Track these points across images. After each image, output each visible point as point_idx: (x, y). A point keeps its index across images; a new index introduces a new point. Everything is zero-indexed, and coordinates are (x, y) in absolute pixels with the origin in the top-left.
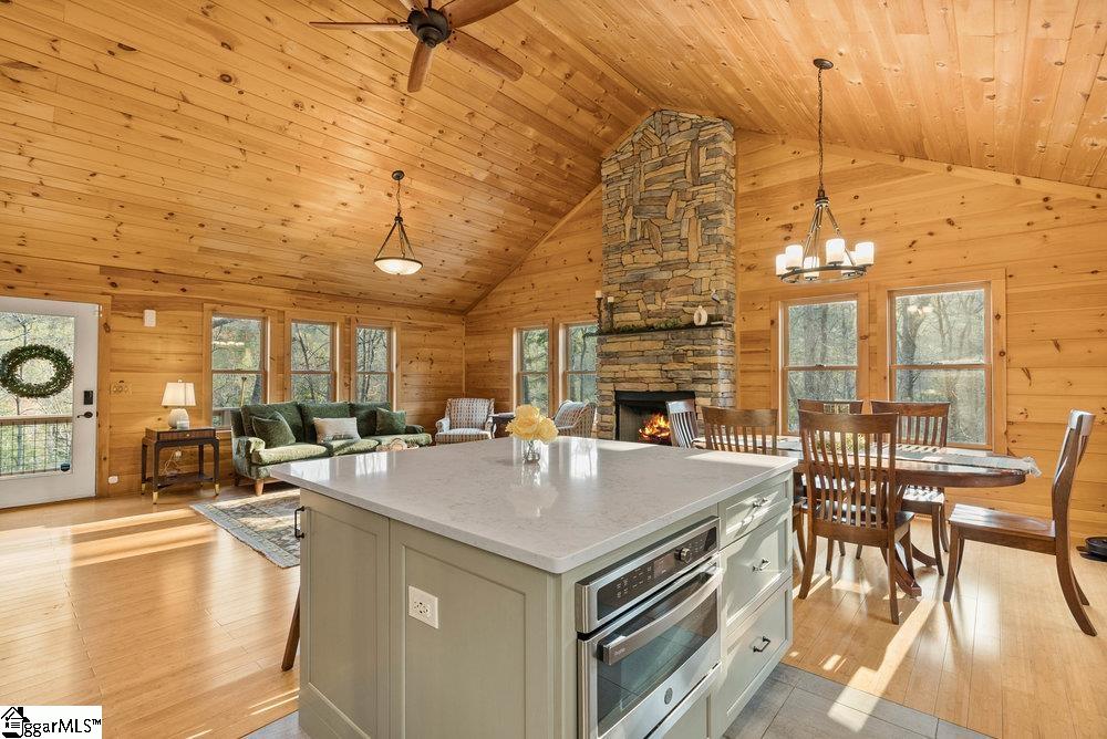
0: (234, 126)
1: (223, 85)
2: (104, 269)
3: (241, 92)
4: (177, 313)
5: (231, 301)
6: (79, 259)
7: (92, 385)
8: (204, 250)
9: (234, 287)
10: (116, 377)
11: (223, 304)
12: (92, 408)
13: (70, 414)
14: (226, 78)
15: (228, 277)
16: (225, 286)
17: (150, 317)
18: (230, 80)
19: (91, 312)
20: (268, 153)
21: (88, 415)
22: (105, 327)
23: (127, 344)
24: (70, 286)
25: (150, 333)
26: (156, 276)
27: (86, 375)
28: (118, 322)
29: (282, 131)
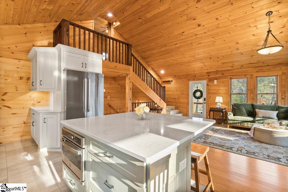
0: (208, 33)
1: (199, 27)
2: (207, 73)
3: (204, 26)
4: (221, 80)
5: (235, 74)
6: (203, 72)
7: (205, 97)
8: (223, 63)
9: (236, 70)
10: (210, 95)
11: (233, 76)
12: (205, 102)
13: (202, 102)
14: (199, 25)
15: (233, 68)
16: (233, 71)
17: (215, 82)
18: (200, 25)
19: (205, 82)
20: (219, 35)
21: (205, 103)
22: (208, 85)
23: (212, 88)
24: (202, 77)
25: (215, 85)
26: (217, 72)
27: (205, 95)
28: (210, 84)
29: (218, 27)
